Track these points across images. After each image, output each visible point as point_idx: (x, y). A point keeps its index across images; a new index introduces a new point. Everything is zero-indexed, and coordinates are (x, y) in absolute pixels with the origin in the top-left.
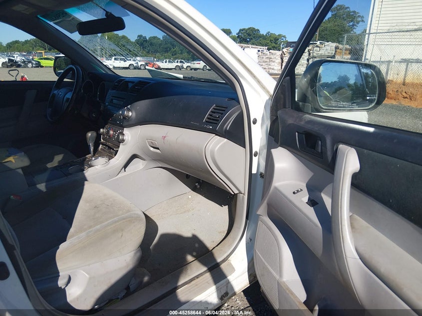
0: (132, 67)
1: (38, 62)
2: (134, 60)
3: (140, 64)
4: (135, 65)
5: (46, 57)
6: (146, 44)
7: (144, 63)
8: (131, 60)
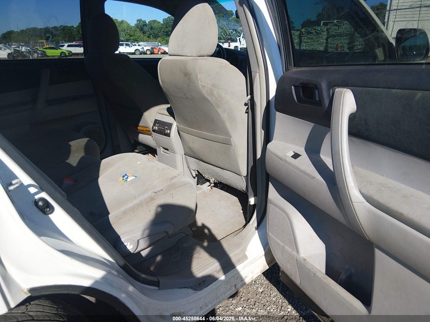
0: (138, 53)
1: (44, 51)
2: (139, 45)
3: (145, 49)
4: (141, 50)
5: (47, 46)
6: (145, 29)
7: (149, 48)
8: (136, 45)
